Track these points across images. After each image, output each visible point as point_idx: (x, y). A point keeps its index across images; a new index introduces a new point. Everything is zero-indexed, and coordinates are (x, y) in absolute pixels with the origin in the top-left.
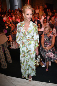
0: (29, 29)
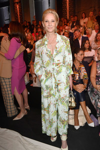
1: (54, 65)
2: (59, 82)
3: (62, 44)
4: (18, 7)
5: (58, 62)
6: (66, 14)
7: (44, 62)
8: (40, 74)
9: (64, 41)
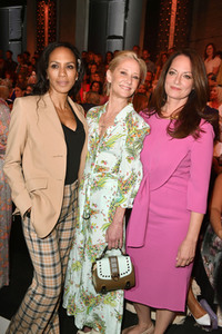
0: (108, 132)
1: (94, 168)
2: (94, 208)
4: (46, 12)
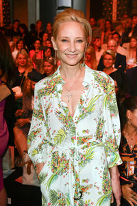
0: (84, 98)
1: (76, 141)
3: (96, 92)
5: (86, 135)
6: (111, 11)
7: (51, 132)
8: (40, 161)
9: (100, 85)
